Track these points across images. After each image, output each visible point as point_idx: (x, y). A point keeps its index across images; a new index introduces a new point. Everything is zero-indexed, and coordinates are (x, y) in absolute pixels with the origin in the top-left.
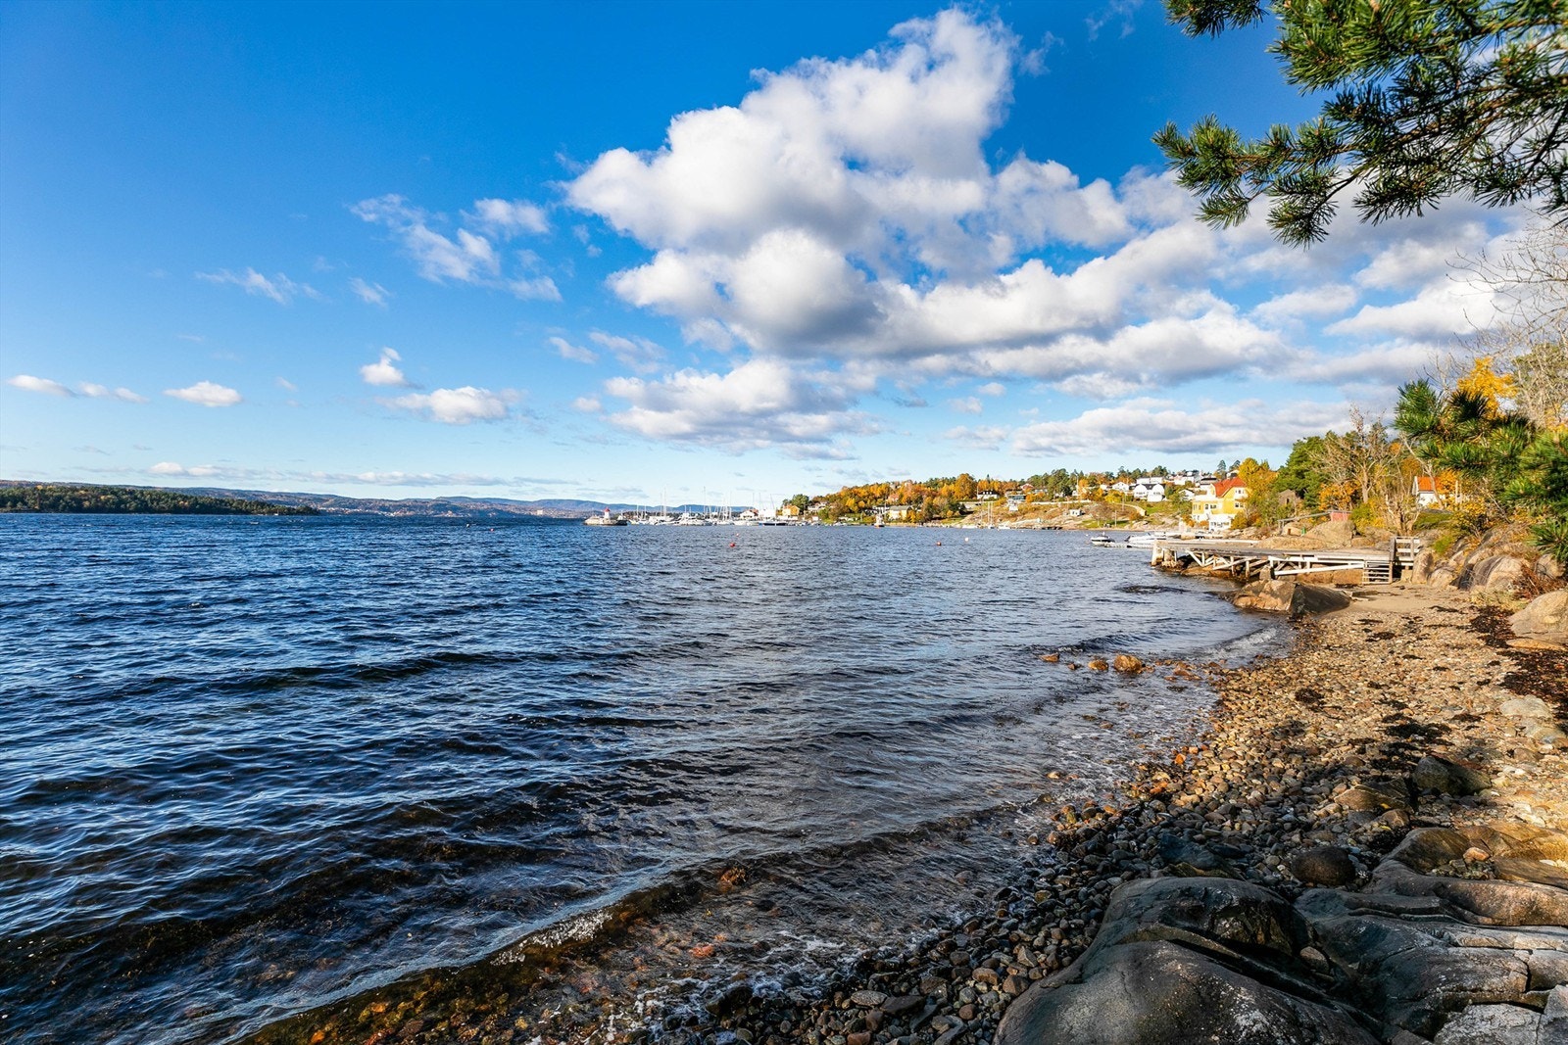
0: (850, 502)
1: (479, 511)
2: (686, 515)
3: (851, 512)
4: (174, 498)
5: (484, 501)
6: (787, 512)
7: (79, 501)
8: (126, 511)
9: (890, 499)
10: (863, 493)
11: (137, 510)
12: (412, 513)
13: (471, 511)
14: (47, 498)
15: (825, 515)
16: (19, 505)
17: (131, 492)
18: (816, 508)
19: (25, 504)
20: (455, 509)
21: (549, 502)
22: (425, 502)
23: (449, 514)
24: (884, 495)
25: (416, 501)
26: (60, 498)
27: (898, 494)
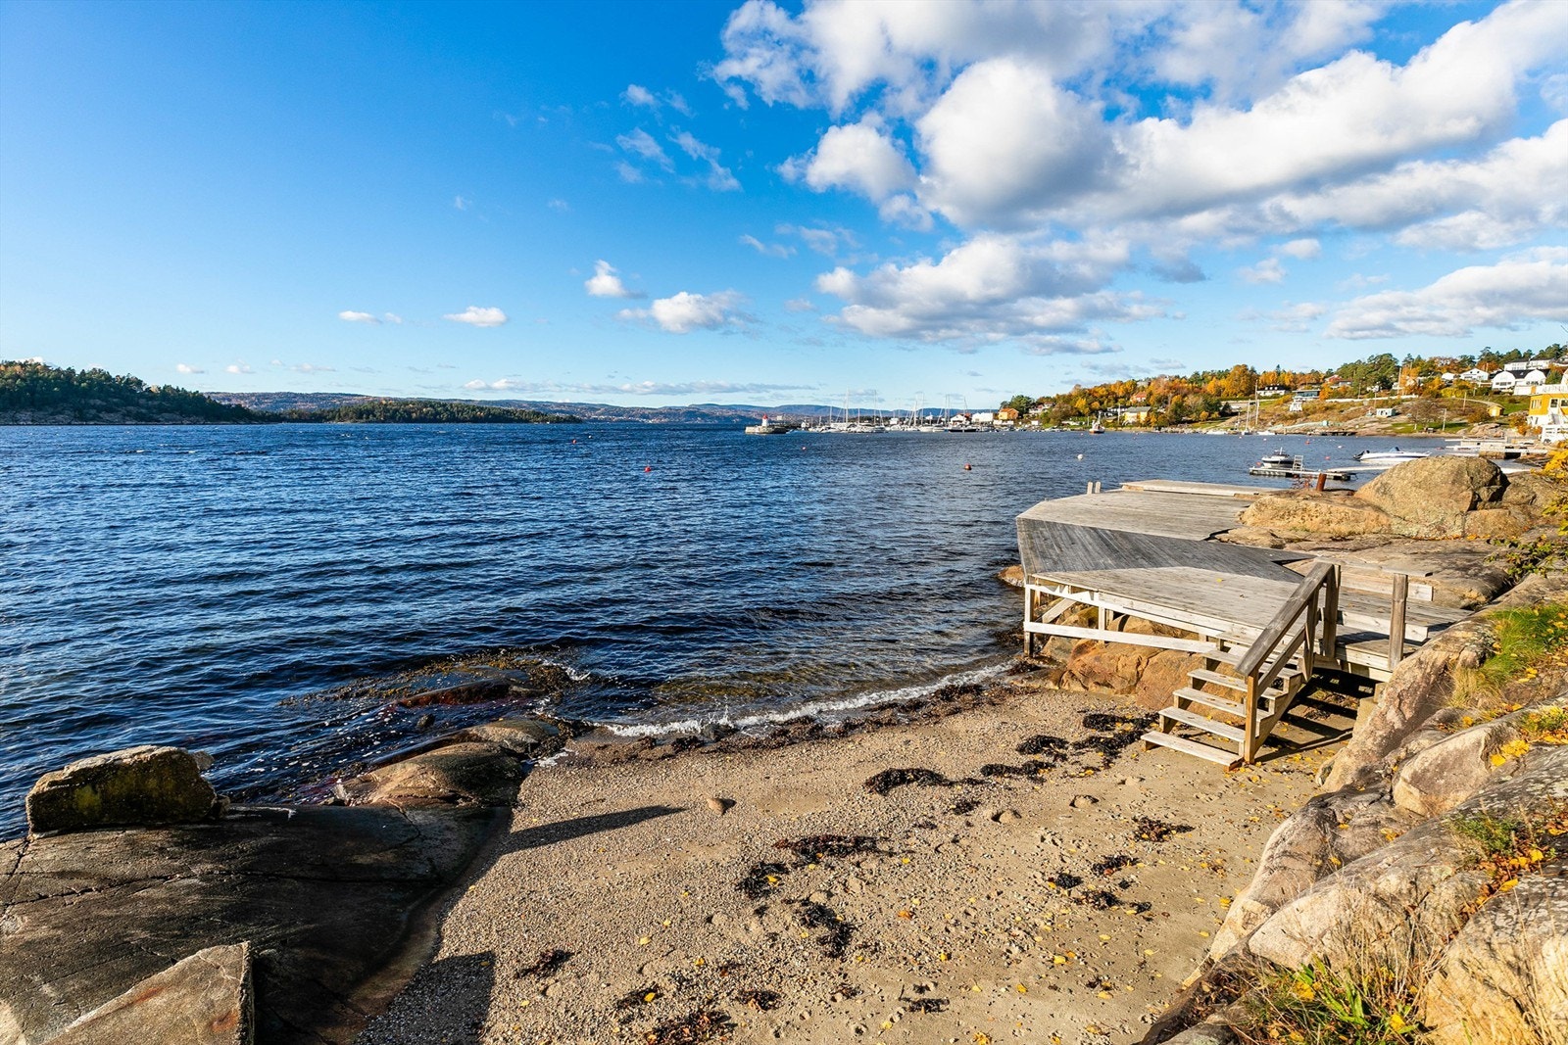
0: (1081, 403)
1: (725, 418)
2: (894, 421)
3: (1080, 415)
4: (474, 410)
5: (730, 408)
6: (1004, 415)
7: (409, 413)
8: (440, 421)
9: (1134, 398)
10: (1102, 392)
11: (448, 420)
12: (666, 420)
13: (717, 417)
14: (388, 411)
15: (1046, 419)
16: (371, 417)
17: (444, 405)
18: (1039, 411)
19: (374, 416)
20: (703, 416)
21: (789, 407)
22: (678, 409)
23: (699, 421)
24: (1128, 395)
25: (670, 408)
26: (396, 410)
27: (1145, 393)
